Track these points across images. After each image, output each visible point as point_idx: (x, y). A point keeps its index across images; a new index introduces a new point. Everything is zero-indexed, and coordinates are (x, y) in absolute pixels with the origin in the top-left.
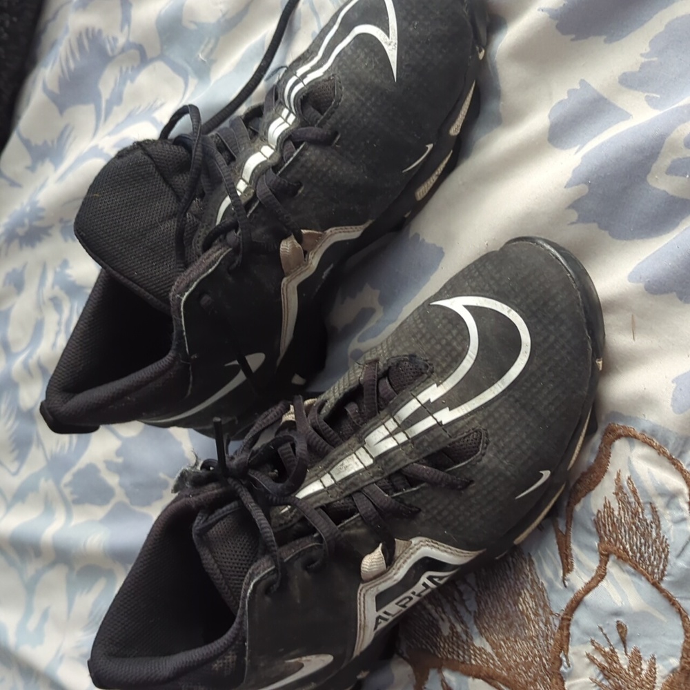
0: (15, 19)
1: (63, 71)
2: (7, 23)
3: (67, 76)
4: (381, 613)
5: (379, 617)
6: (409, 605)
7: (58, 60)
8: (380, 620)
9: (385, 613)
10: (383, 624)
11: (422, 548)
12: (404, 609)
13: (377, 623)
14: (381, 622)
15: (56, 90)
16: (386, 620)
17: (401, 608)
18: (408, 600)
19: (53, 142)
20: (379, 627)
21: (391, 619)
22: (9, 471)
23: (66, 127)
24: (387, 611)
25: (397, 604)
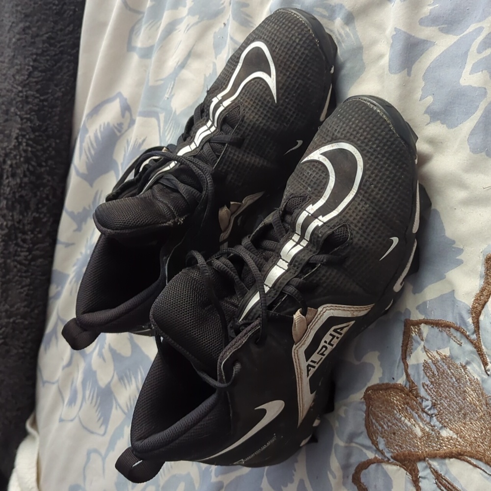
0: (58, 141)
1: (88, 158)
2: (54, 144)
3: (91, 160)
4: (309, 362)
5: (309, 366)
6: (326, 353)
7: (83, 151)
8: (310, 368)
9: (312, 361)
10: (312, 370)
11: (327, 311)
12: (324, 357)
13: (308, 371)
14: (310, 369)
15: (86, 172)
16: (314, 367)
17: (321, 356)
18: (324, 349)
19: (89, 206)
20: (311, 373)
21: (317, 366)
22: (99, 434)
23: (96, 194)
24: (313, 360)
25: (318, 353)
